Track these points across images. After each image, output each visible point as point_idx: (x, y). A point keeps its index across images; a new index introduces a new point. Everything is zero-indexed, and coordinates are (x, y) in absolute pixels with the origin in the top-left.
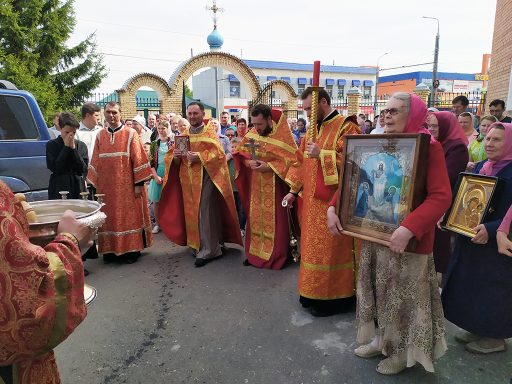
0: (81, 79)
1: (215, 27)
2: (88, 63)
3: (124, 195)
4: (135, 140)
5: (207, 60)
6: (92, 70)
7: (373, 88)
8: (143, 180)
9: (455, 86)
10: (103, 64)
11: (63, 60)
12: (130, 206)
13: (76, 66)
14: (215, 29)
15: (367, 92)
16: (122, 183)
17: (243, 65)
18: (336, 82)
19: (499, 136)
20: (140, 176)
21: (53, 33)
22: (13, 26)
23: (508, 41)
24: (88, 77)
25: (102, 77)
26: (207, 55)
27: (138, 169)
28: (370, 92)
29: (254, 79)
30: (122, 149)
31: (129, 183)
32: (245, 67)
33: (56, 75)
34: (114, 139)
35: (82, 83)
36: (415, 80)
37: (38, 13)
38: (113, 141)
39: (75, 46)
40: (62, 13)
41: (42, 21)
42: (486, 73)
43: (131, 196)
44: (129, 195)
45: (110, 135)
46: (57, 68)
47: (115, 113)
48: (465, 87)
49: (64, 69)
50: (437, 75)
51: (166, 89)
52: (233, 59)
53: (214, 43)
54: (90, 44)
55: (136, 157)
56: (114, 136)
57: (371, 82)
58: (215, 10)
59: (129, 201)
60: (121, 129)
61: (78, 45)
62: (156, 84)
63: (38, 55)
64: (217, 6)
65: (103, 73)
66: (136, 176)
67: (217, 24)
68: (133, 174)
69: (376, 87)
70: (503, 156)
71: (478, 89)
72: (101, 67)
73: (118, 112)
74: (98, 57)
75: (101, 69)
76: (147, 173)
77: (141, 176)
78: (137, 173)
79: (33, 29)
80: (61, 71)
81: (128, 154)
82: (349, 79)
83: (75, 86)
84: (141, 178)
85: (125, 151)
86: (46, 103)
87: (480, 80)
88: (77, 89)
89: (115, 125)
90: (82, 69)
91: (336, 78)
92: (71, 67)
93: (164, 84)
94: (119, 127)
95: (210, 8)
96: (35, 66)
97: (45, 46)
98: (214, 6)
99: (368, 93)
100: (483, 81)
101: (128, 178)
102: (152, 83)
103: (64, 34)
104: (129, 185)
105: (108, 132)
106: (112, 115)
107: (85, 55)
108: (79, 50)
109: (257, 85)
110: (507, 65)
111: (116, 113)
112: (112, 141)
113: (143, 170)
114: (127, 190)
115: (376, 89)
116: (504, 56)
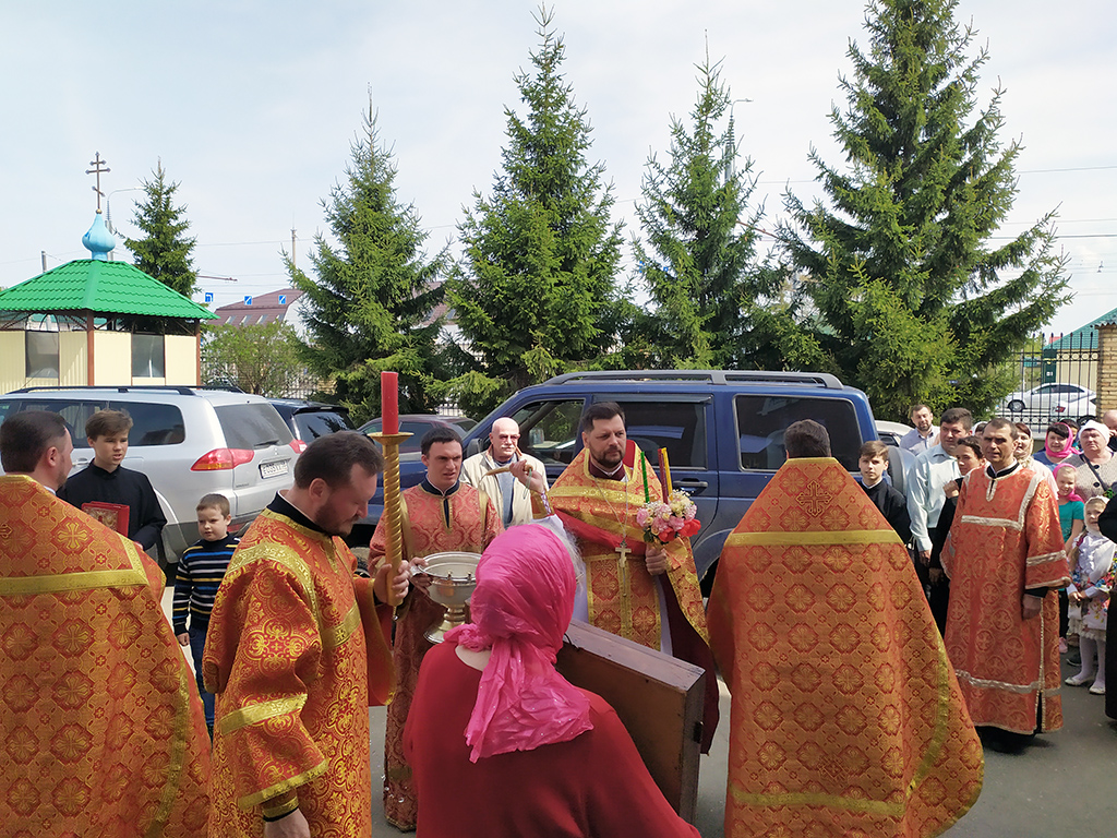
0: (1011, 311)
2: (1030, 278)
3: (998, 606)
4: (1039, 498)
6: (1038, 291)
8: (1045, 584)
10: (1063, 275)
11: (977, 274)
12: (1007, 632)
13: (1002, 284)
16: (997, 582)
20: (1039, 576)
21: (960, 230)
22: (889, 228)
24: (1026, 304)
25: (1059, 303)
27: (1037, 560)
30: (1006, 513)
31: (1011, 585)
33: (959, 305)
34: (994, 490)
35: (1011, 318)
37: (939, 193)
38: (993, 493)
39: (1006, 243)
40: (984, 187)
41: (947, 205)
43: (1012, 613)
44: (1009, 609)
45: (988, 481)
46: (964, 292)
47: (1001, 440)
49: (977, 291)
54: (1041, 235)
55: (1037, 535)
56: (995, 485)
59: (1008, 620)
60: (1014, 473)
61: (1013, 241)
63: (926, 274)
65: (1061, 295)
66: (1030, 576)
68: (1024, 568)
72: (1058, 282)
73: (1009, 439)
74: (1056, 262)
75: (1058, 288)
76: (1056, 572)
77: (1042, 577)
78: (1033, 568)
79: (927, 226)
80: (972, 296)
81: (1019, 525)
83: (995, 325)
84: (1040, 579)
85: (1015, 517)
86: (927, 365)
88: (998, 331)
89: (1001, 464)
90: (1014, 291)
92: (992, 287)
94: (1009, 467)
96: (918, 296)
97: (944, 255)
101: (1012, 575)
103: (983, 227)
104: (1012, 588)
105: (986, 474)
106: (994, 445)
107: (1026, 260)
108: (1015, 251)
111: (1004, 440)
112: (991, 494)
113: (1048, 564)
114: (1006, 597)
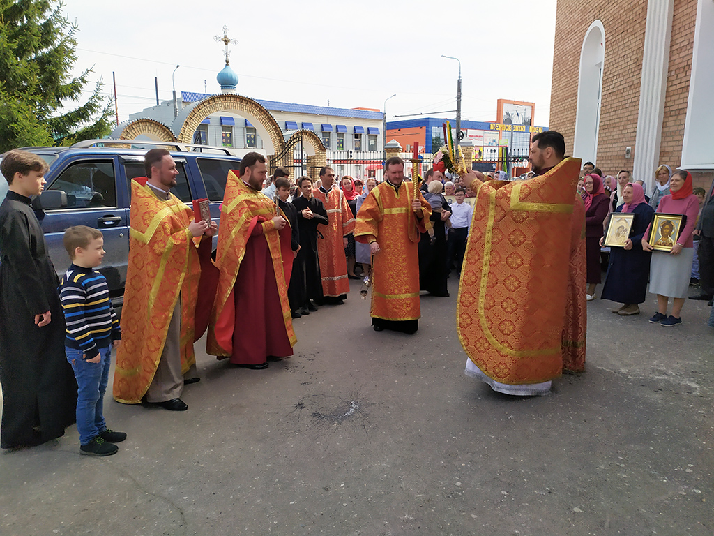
1: (227, 62)
2: (90, 107)
5: (219, 104)
7: (380, 138)
9: (470, 136)
14: (227, 65)
15: (372, 142)
17: (262, 111)
18: (334, 128)
19: (630, 191)
23: (569, 106)
25: (112, 124)
26: (219, 97)
28: (376, 142)
29: (276, 128)
30: (335, 206)
32: (265, 113)
34: (328, 198)
36: (424, 128)
42: (502, 121)
48: (480, 138)
50: (461, 123)
51: (170, 139)
52: (251, 102)
53: (227, 82)
57: (377, 129)
58: (226, 42)
62: (157, 133)
64: (229, 37)
65: (110, 119)
67: (230, 59)
69: (385, 136)
70: (633, 201)
71: (494, 141)
72: (110, 112)
82: (350, 125)
87: (496, 130)
90: (84, 115)
91: (334, 123)
93: (167, 132)
95: (220, 39)
98: (226, 36)
99: (373, 144)
100: (499, 131)
102: (152, 131)
109: (279, 135)
110: (569, 128)
115: (384, 139)
116: (565, 120)
